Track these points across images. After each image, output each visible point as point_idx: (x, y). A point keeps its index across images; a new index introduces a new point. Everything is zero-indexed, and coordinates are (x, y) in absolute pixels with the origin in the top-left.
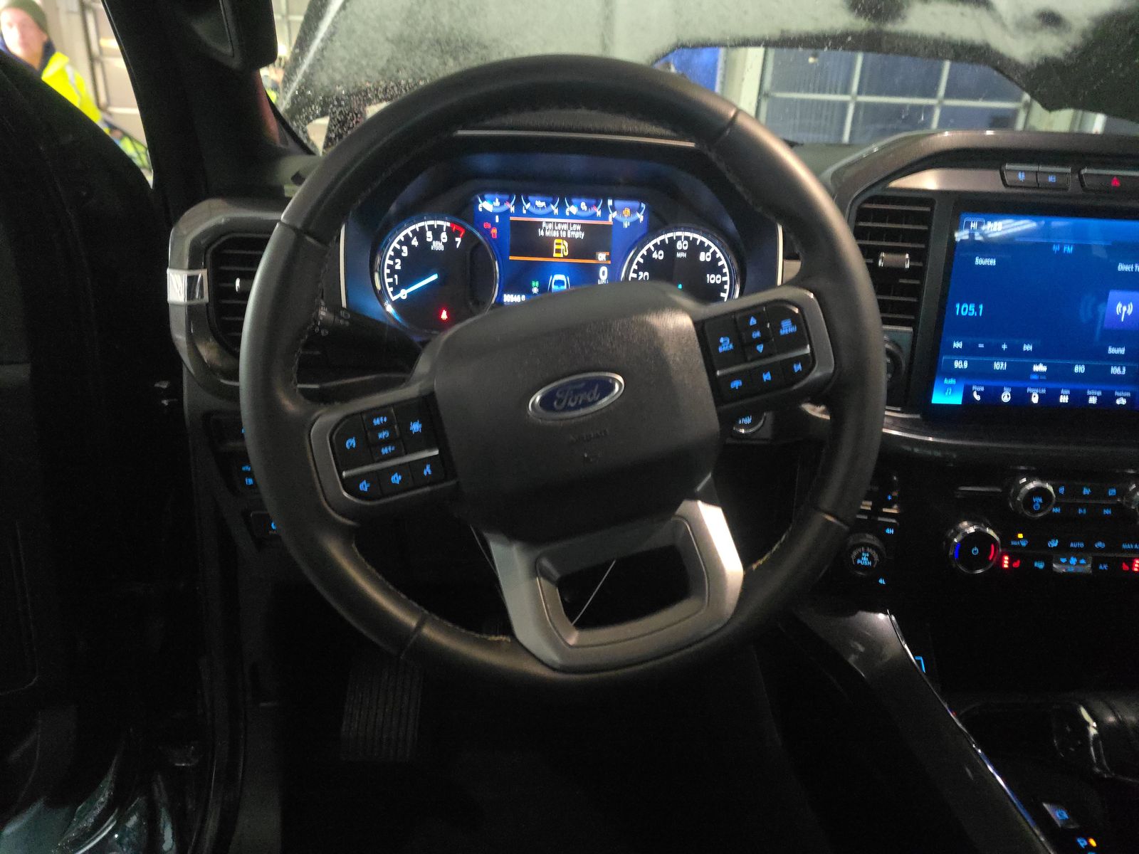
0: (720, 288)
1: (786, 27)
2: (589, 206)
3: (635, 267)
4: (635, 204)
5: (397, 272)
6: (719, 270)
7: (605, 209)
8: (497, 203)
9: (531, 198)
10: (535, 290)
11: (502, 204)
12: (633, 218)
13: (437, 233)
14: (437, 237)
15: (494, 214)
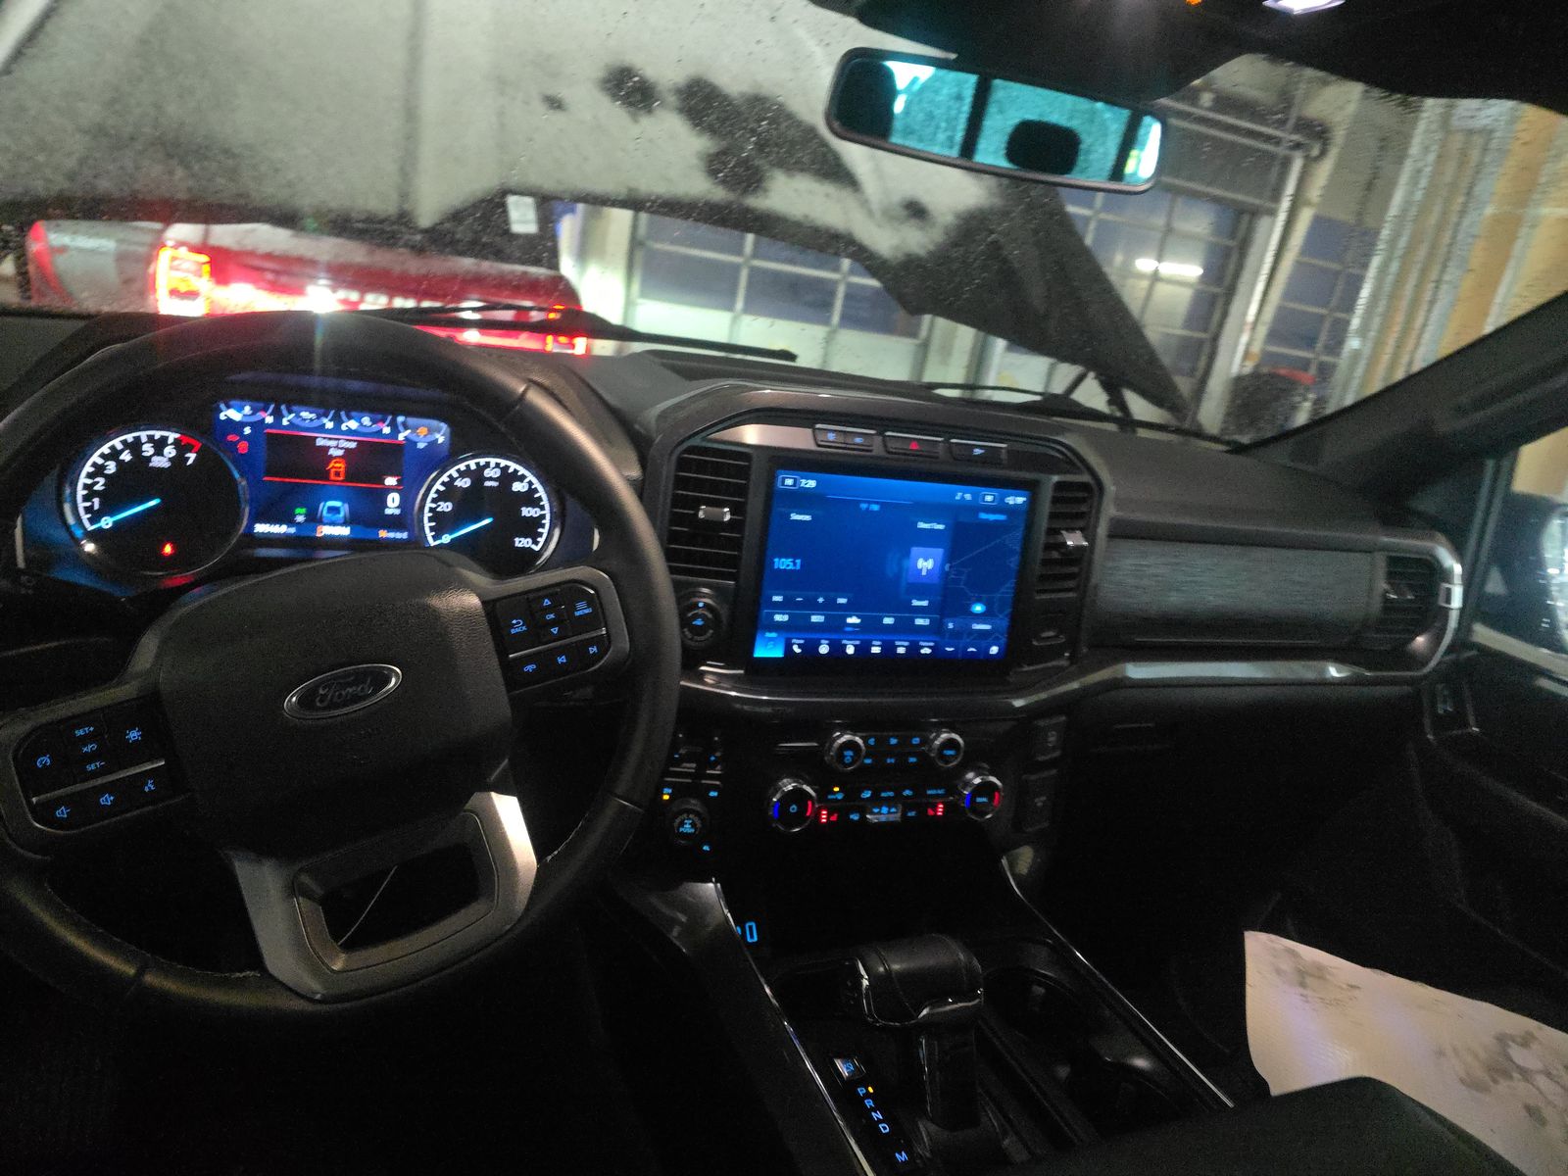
0: (537, 522)
1: (633, 184)
2: (374, 421)
3: (432, 495)
4: (434, 423)
5: (97, 494)
6: (536, 503)
7: (393, 425)
8: (247, 409)
9: (295, 408)
10: (300, 519)
11: (255, 411)
12: (430, 438)
13: (159, 445)
14: (159, 452)
15: (242, 425)
